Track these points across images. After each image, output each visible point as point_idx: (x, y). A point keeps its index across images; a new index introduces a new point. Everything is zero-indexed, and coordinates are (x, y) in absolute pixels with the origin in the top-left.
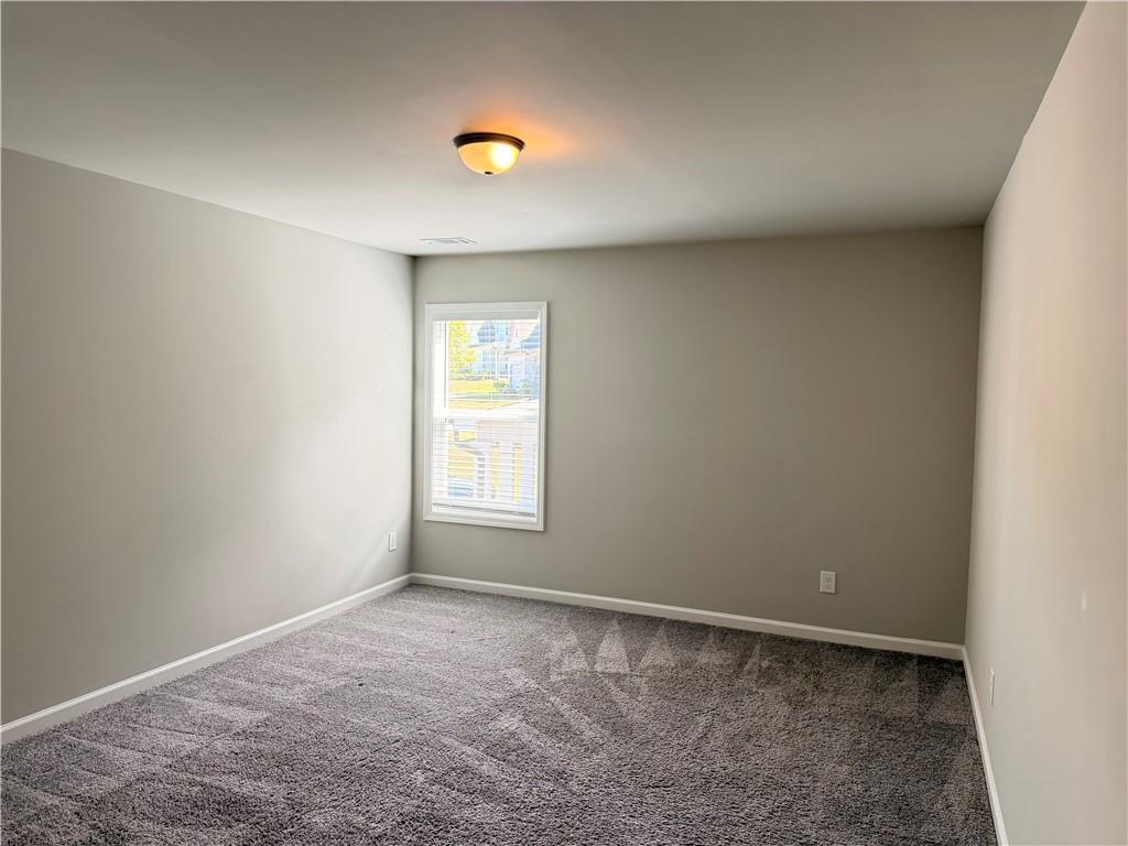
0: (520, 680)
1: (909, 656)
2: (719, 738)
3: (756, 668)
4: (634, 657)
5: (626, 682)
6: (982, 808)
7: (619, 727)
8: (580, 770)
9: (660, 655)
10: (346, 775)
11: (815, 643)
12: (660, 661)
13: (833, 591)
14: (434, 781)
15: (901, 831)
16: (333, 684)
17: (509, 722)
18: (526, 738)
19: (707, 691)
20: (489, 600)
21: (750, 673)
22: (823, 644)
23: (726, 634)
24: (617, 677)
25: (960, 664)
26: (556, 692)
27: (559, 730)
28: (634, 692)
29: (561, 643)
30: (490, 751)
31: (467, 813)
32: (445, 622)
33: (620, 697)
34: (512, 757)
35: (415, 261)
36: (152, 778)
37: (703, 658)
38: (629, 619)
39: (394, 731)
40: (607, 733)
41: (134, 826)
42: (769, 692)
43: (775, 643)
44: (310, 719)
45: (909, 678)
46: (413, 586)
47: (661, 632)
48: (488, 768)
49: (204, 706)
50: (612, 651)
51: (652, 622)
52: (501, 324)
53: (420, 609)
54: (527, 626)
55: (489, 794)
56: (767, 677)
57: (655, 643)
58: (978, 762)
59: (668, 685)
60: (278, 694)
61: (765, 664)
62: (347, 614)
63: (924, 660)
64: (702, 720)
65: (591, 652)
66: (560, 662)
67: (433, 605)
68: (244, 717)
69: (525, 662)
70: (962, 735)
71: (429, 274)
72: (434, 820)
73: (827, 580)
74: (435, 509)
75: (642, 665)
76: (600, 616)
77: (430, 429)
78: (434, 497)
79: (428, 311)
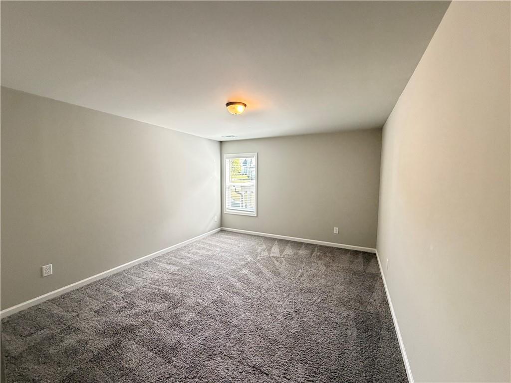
0: (249, 258)
1: (360, 252)
2: (305, 277)
3: (316, 255)
4: (281, 252)
5: (279, 259)
6: (385, 301)
7: (277, 273)
8: (265, 287)
9: (289, 251)
10: (199, 287)
11: (332, 247)
12: (289, 253)
13: (338, 233)
14: (223, 289)
15: (360, 309)
16: (198, 259)
17: (245, 271)
18: (250, 276)
19: (302, 262)
20: (242, 235)
21: (314, 256)
22: (335, 248)
23: (307, 245)
24: (276, 258)
25: (375, 254)
26: (259, 262)
27: (259, 274)
28: (281, 262)
29: (261, 247)
30: (239, 280)
31: (231, 299)
32: (229, 241)
33: (277, 264)
34: (245, 282)
35: (221, 142)
36: (145, 287)
37: (301, 252)
38: (280, 241)
39: (213, 273)
40: (273, 275)
42: (319, 262)
43: (322, 248)
44: (191, 269)
45: (360, 259)
46: (222, 231)
47: (289, 244)
48: (238, 285)
49: (163, 265)
50: (275, 249)
51: (287, 242)
52: (248, 160)
53: (223, 237)
54: (252, 243)
55: (238, 294)
56: (319, 258)
57: (287, 248)
58: (383, 285)
59: (290, 260)
60: (183, 261)
61: (318, 254)
62: (203, 239)
63: (364, 253)
64: (300, 271)
65: (269, 250)
66: (260, 253)
67: (227, 236)
68: (173, 269)
69: (251, 253)
70: (377, 277)
71: (226, 147)
72: (222, 302)
73: (336, 230)
74: (227, 210)
75: (284, 254)
76: (273, 240)
77: (226, 189)
78: (227, 207)
79: (225, 156)
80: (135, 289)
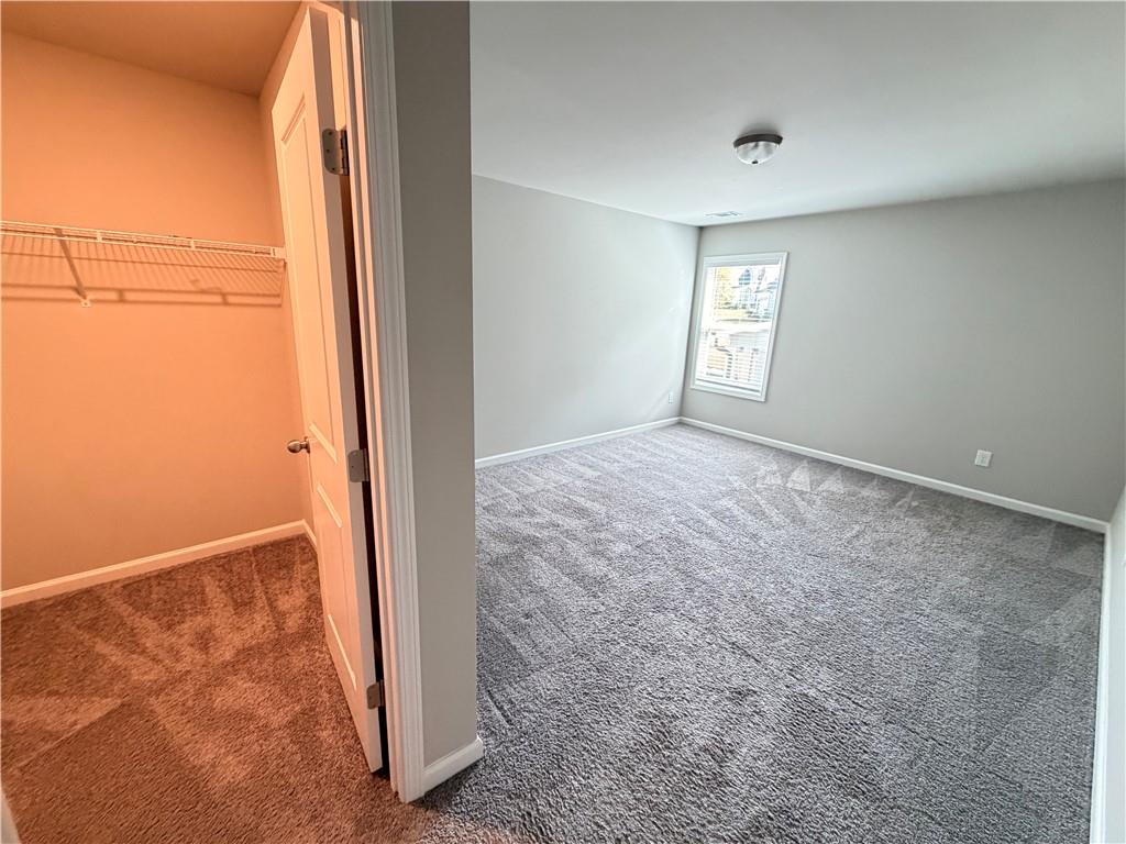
0: (737, 483)
1: (1050, 522)
2: (868, 538)
3: (906, 505)
4: (815, 484)
5: (807, 496)
6: (1091, 635)
7: (797, 519)
8: (767, 536)
9: (834, 485)
10: (637, 510)
11: (961, 498)
12: (833, 489)
13: (986, 465)
14: (681, 522)
15: (1006, 628)
16: (633, 466)
17: (726, 502)
18: (736, 513)
19: (865, 512)
20: (725, 438)
21: (900, 507)
22: (968, 499)
23: (886, 482)
24: (801, 493)
25: (1103, 535)
26: (758, 493)
27: (758, 513)
28: (811, 503)
29: (767, 469)
30: (715, 515)
31: (697, 542)
32: (697, 445)
33: (801, 504)
34: (727, 520)
35: (701, 229)
36: (548, 491)
37: (865, 493)
38: (816, 462)
39: (662, 494)
40: (788, 521)
41: (539, 509)
42: (912, 521)
43: (925, 493)
44: (621, 480)
45: (1045, 536)
46: (680, 424)
47: (838, 472)
48: (712, 522)
49: (572, 464)
50: (801, 478)
51: (832, 467)
52: (756, 271)
53: (683, 436)
54: (747, 455)
55: (710, 535)
56: (915, 512)
57: (832, 478)
58: (1098, 604)
59: (834, 503)
60: (606, 465)
61: (915, 504)
62: (644, 433)
63: (1060, 525)
64: (857, 528)
65: (786, 476)
66: (764, 478)
67: (691, 436)
68: (590, 473)
69: (742, 474)
70: (1087, 583)
71: (711, 240)
72: (680, 542)
73: (982, 457)
74: (697, 382)
75: (820, 489)
76: (797, 457)
77: (699, 335)
78: (698, 375)
79: (706, 260)
80: (533, 491)
